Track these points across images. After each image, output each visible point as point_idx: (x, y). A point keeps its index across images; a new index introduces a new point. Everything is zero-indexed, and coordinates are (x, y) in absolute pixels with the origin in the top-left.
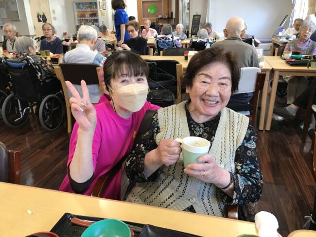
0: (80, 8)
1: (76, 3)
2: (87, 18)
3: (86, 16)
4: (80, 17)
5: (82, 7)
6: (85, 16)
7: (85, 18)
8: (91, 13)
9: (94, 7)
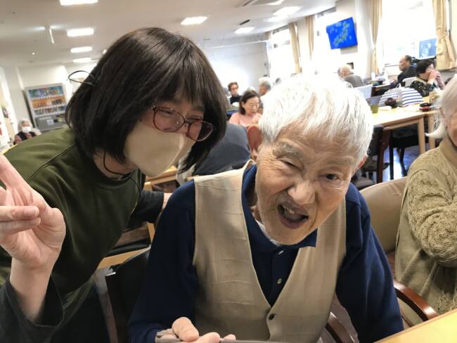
0: (38, 96)
1: (30, 91)
2: (50, 107)
3: (48, 104)
4: (38, 107)
5: (39, 94)
6: (46, 105)
7: (47, 108)
8: (53, 100)
9: (59, 92)
